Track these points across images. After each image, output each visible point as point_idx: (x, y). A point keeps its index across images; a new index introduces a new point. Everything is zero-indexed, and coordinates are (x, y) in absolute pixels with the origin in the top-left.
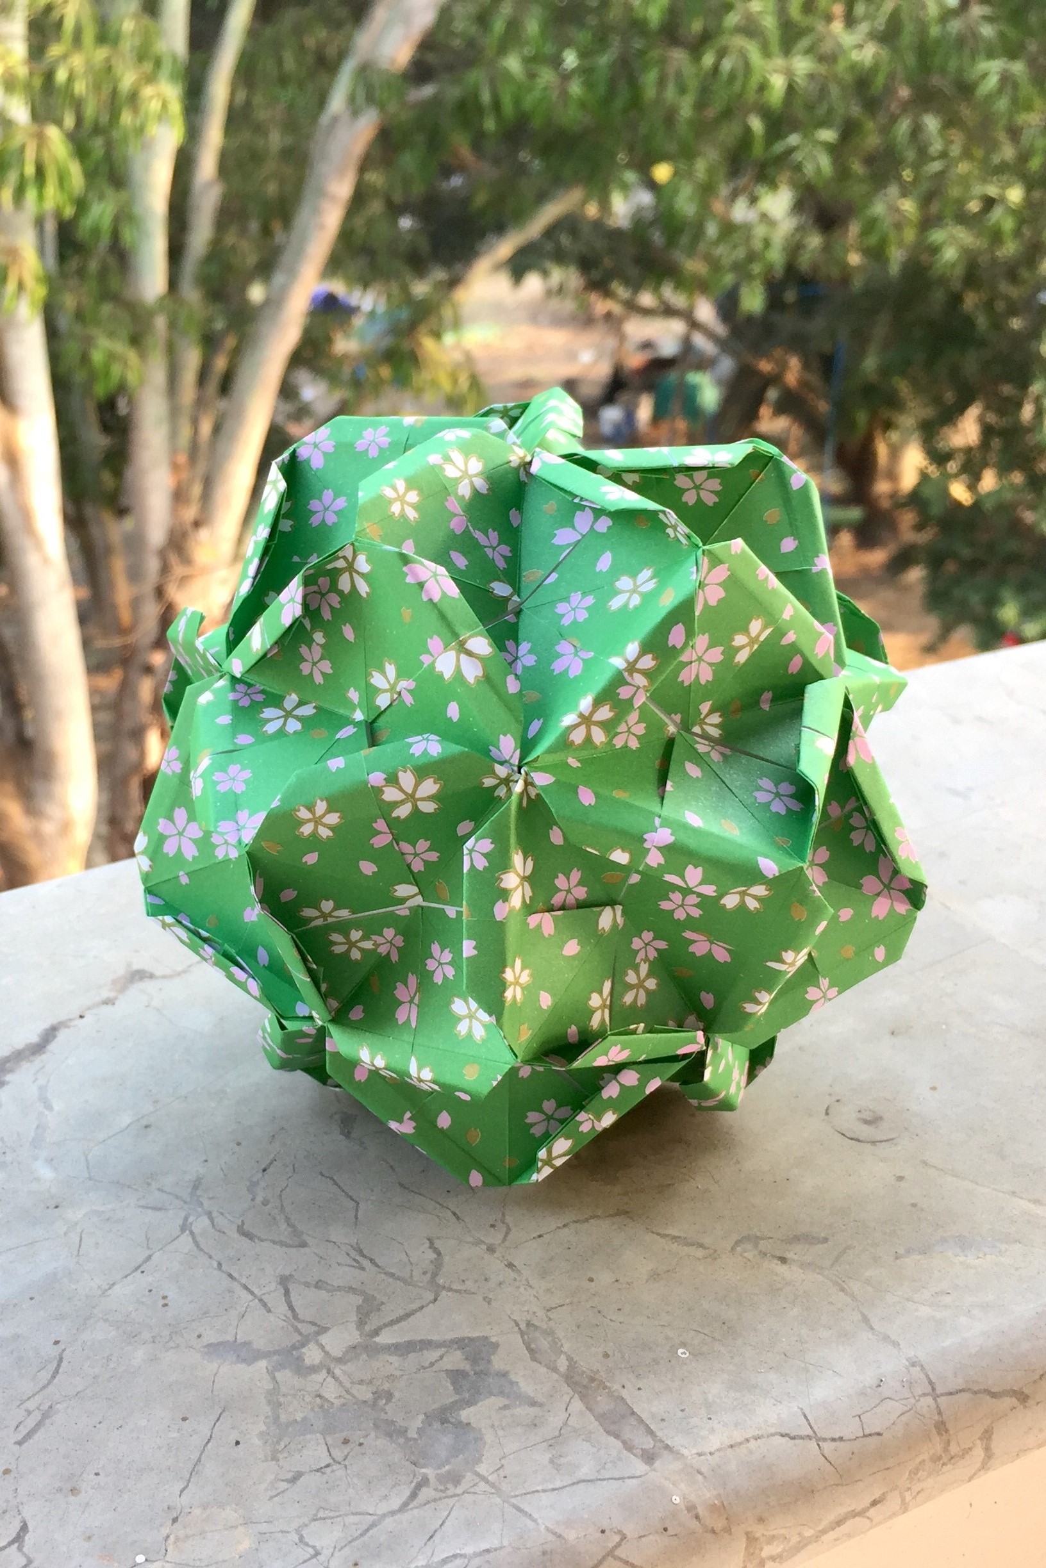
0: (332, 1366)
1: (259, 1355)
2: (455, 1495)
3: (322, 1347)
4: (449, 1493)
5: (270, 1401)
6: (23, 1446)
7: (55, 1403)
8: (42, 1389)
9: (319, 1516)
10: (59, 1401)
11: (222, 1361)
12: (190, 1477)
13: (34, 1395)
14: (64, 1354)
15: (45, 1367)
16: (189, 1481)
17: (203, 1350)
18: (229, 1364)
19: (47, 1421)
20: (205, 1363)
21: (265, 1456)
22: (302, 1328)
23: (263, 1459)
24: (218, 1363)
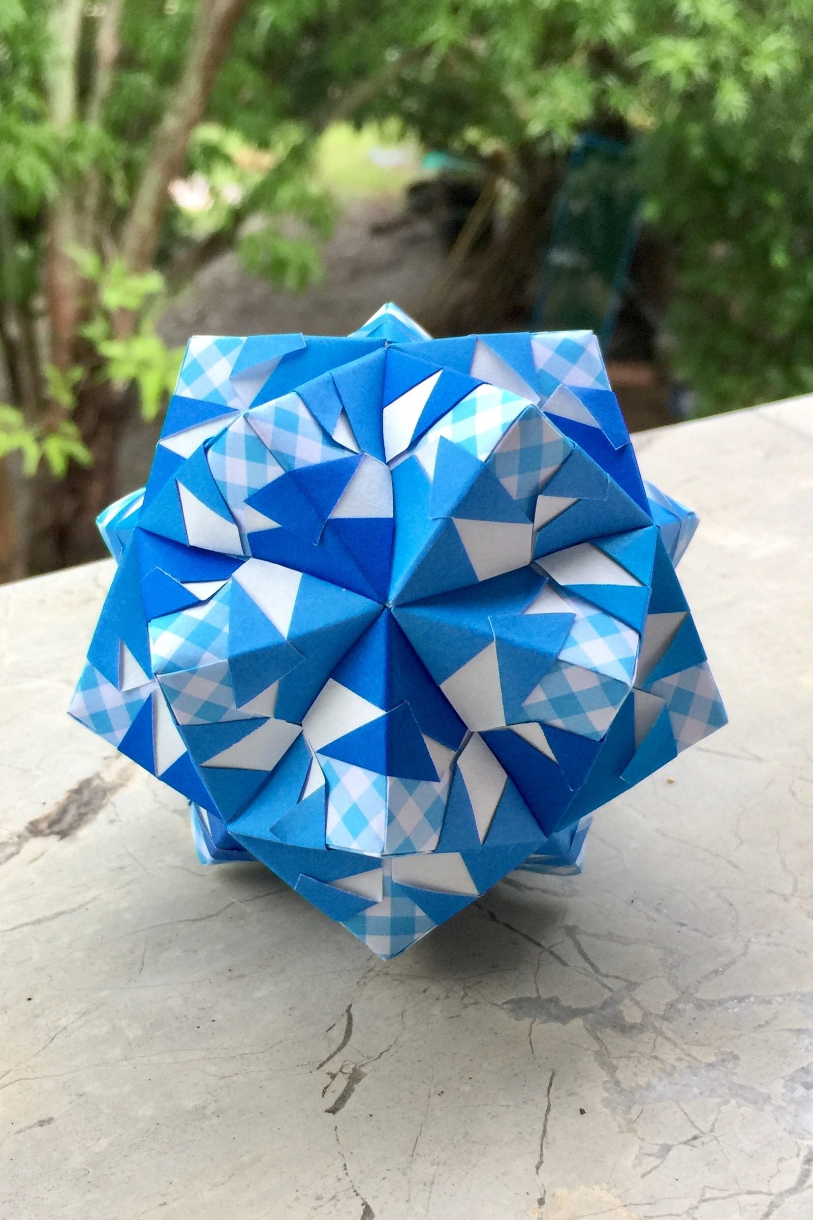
1: (572, 1013)
3: (640, 1004)
5: (603, 1064)
6: (339, 1114)
7: (360, 1064)
8: (339, 1049)
9: (707, 1196)
10: (362, 1063)
11: (532, 1019)
12: (542, 1151)
13: (331, 1057)
14: (352, 1011)
15: (334, 1025)
16: (542, 1155)
17: (505, 1006)
18: (540, 1023)
19: (356, 1086)
20: (513, 1022)
21: (619, 1127)
22: (609, 982)
23: (618, 1130)
24: (527, 1022)
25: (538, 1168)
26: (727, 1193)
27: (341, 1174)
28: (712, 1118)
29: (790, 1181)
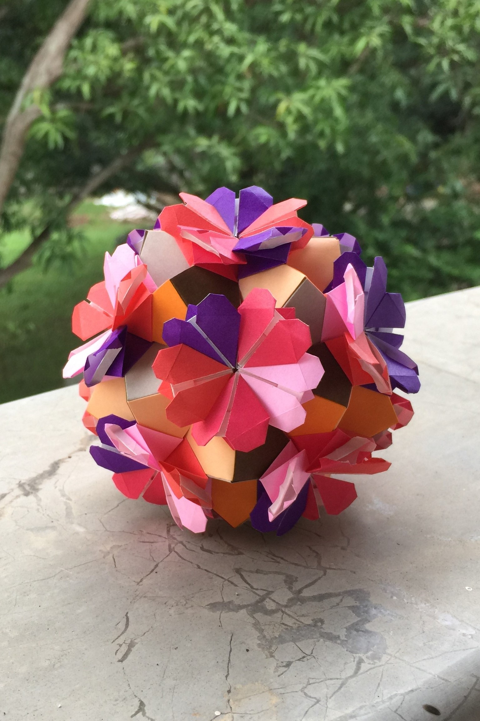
0: (283, 609)
1: (240, 607)
2: (380, 666)
3: (274, 601)
4: (376, 665)
5: (256, 629)
6: (124, 662)
7: (133, 639)
8: (123, 633)
9: (311, 682)
10: (135, 638)
11: (220, 611)
12: (228, 669)
13: (119, 636)
14: (128, 615)
15: (120, 622)
16: (228, 671)
17: (207, 607)
18: (225, 613)
19: (132, 649)
20: (211, 613)
21: (266, 656)
22: (258, 592)
23: (266, 657)
24: (218, 612)
25: (226, 677)
26: (321, 680)
27: (128, 688)
28: (312, 648)
29: (350, 672)
